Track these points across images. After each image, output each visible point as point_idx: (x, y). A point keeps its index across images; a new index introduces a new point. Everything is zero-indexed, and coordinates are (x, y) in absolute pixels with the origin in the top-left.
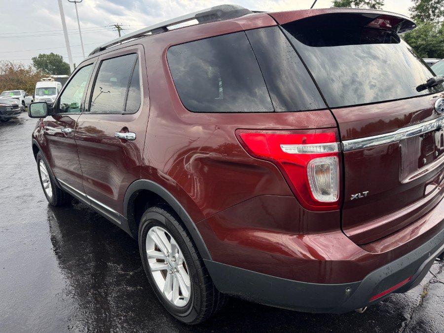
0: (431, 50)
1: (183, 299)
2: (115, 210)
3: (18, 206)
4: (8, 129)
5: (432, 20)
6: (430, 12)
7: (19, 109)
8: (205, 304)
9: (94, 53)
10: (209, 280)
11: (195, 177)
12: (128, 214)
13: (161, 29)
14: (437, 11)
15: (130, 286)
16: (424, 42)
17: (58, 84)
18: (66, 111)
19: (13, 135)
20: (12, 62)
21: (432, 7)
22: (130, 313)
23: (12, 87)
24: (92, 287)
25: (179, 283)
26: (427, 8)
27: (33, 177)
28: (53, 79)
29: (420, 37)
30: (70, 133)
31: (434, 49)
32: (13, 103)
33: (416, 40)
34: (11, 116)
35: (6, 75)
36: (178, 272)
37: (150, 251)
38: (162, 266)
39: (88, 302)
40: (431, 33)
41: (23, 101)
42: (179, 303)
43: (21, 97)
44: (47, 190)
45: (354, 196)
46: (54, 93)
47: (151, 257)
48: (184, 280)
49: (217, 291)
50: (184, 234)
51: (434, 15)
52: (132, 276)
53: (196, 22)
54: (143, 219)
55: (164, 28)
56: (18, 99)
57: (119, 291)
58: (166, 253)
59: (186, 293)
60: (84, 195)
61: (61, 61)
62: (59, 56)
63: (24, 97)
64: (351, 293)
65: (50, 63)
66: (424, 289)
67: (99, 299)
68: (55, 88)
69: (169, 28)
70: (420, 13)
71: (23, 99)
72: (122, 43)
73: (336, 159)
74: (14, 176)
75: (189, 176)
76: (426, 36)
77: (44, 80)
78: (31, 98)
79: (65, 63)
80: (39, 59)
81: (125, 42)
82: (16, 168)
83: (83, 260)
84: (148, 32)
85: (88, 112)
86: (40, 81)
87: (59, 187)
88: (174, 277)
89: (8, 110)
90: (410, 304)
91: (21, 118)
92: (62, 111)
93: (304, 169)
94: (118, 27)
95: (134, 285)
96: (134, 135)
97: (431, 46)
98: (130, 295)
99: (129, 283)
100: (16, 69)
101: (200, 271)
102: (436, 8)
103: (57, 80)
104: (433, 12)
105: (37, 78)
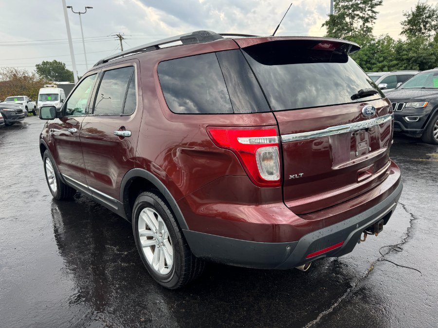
0: (422, 62)
1: (167, 268)
2: (113, 197)
3: (25, 200)
4: (12, 132)
5: (423, 33)
6: (422, 26)
7: (23, 114)
8: (184, 268)
9: (98, 65)
10: (187, 247)
11: (183, 171)
12: (124, 199)
13: (154, 47)
14: (428, 25)
15: (124, 262)
16: (415, 55)
17: (61, 91)
18: (72, 114)
19: (17, 138)
20: (16, 68)
21: (423, 21)
22: (123, 283)
23: (16, 93)
24: (92, 264)
25: (164, 255)
26: (419, 22)
27: (37, 175)
28: (56, 86)
29: (411, 49)
30: (76, 132)
31: (424, 61)
32: (18, 108)
33: (407, 52)
34: (16, 120)
35: (10, 81)
36: (164, 245)
37: (142, 230)
38: (151, 242)
39: (89, 274)
40: (422, 46)
41: (26, 107)
42: (164, 271)
43: (24, 103)
44: (52, 186)
45: (291, 177)
46: (56, 99)
47: (142, 235)
48: (168, 252)
49: (194, 257)
50: (168, 212)
51: (425, 29)
52: (126, 255)
53: (180, 43)
54: (136, 203)
55: (157, 47)
56: (22, 104)
57: (115, 266)
58: (154, 230)
59: (170, 262)
60: (86, 186)
61: (63, 69)
62: (61, 64)
63: (28, 102)
64: (291, 250)
65: (53, 70)
66: (372, 265)
67: (98, 272)
68: (58, 94)
69: (161, 46)
70: (413, 26)
71: (26, 104)
72: (124, 56)
73: (276, 148)
74: (21, 174)
75: (178, 169)
76: (417, 48)
77: (48, 86)
78: (34, 103)
79: (67, 70)
80: (42, 66)
81: (126, 56)
82: (22, 167)
83: (84, 243)
84: (144, 48)
85: (92, 115)
86: (43, 87)
87: (63, 182)
88: (161, 250)
89: (12, 114)
90: (357, 276)
91: (25, 123)
92: (68, 114)
93: (253, 156)
94: (120, 37)
95: (128, 262)
96: (130, 133)
97: (422, 58)
98: (123, 269)
99: (123, 260)
100: (19, 76)
101: (181, 241)
102: (427, 23)
103: (59, 86)
104: (425, 26)
105: (40, 85)
